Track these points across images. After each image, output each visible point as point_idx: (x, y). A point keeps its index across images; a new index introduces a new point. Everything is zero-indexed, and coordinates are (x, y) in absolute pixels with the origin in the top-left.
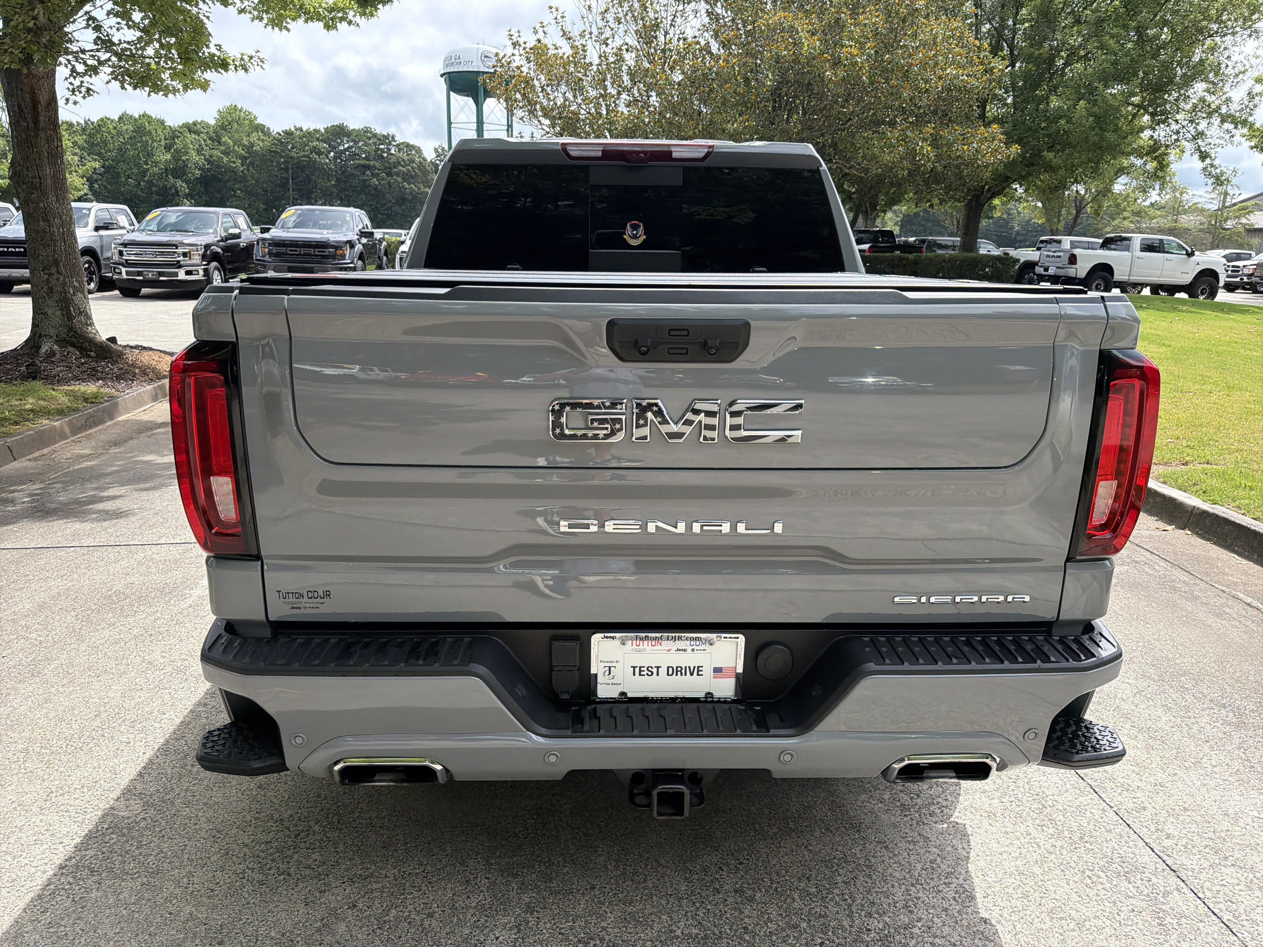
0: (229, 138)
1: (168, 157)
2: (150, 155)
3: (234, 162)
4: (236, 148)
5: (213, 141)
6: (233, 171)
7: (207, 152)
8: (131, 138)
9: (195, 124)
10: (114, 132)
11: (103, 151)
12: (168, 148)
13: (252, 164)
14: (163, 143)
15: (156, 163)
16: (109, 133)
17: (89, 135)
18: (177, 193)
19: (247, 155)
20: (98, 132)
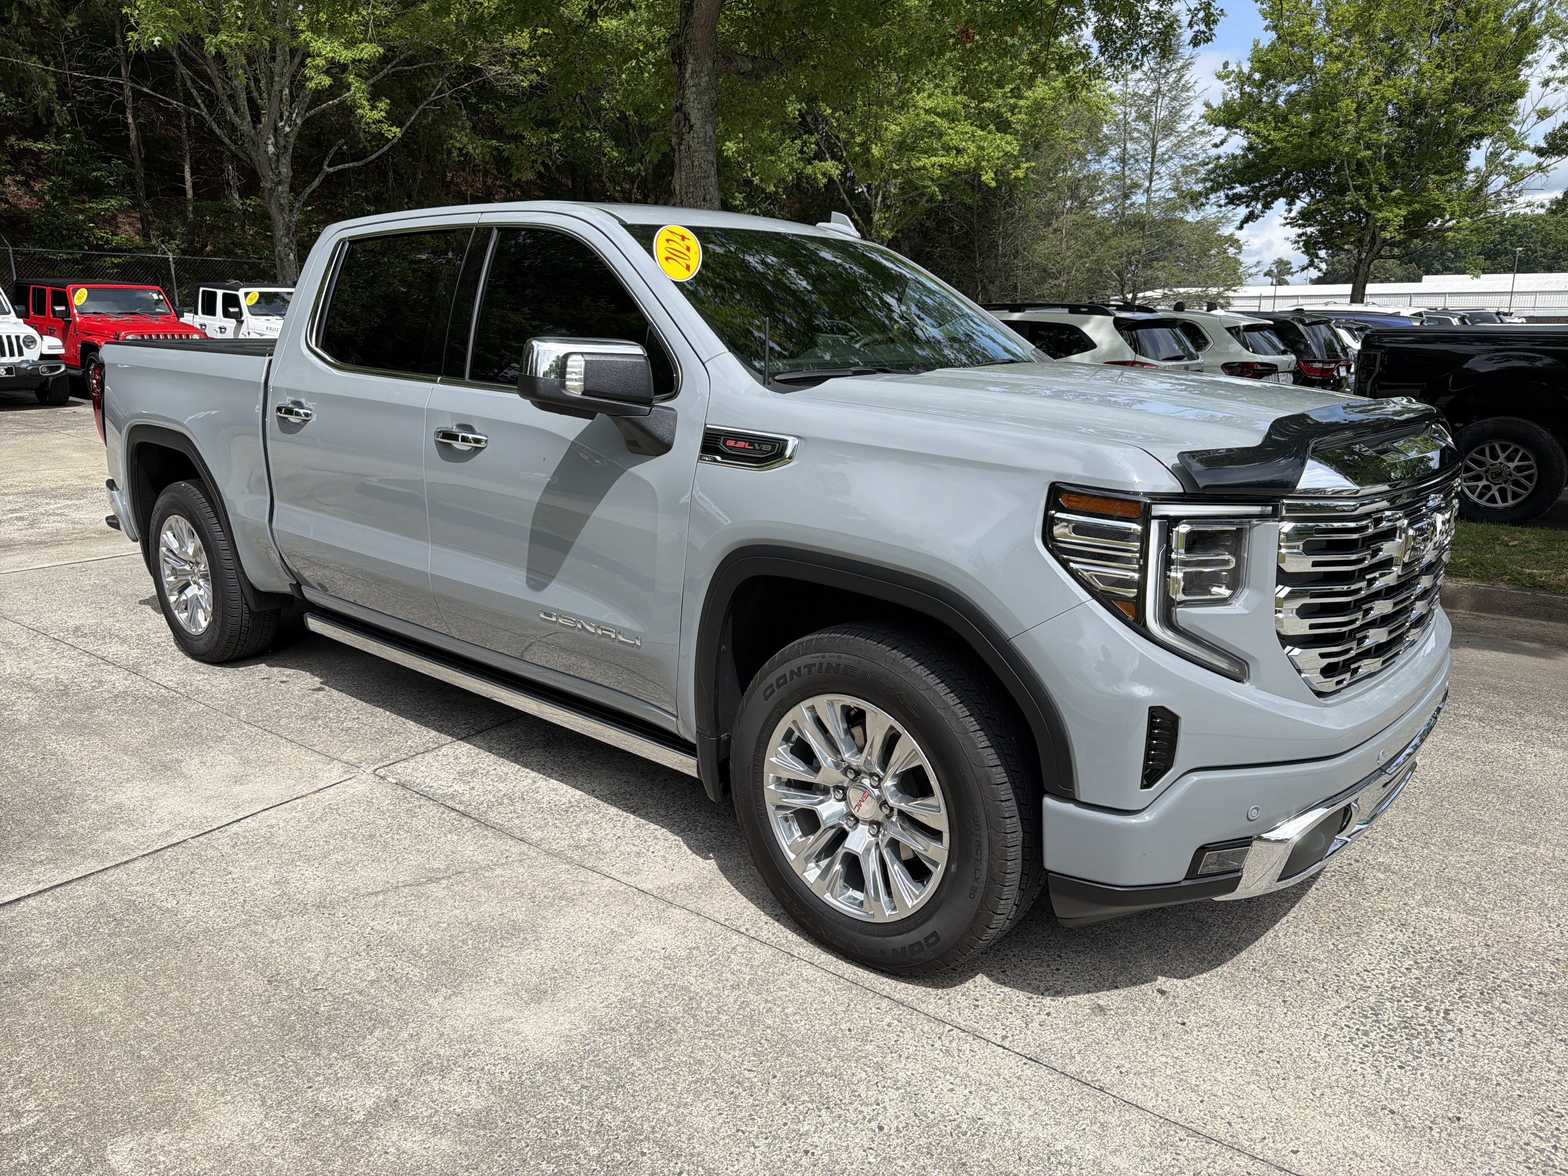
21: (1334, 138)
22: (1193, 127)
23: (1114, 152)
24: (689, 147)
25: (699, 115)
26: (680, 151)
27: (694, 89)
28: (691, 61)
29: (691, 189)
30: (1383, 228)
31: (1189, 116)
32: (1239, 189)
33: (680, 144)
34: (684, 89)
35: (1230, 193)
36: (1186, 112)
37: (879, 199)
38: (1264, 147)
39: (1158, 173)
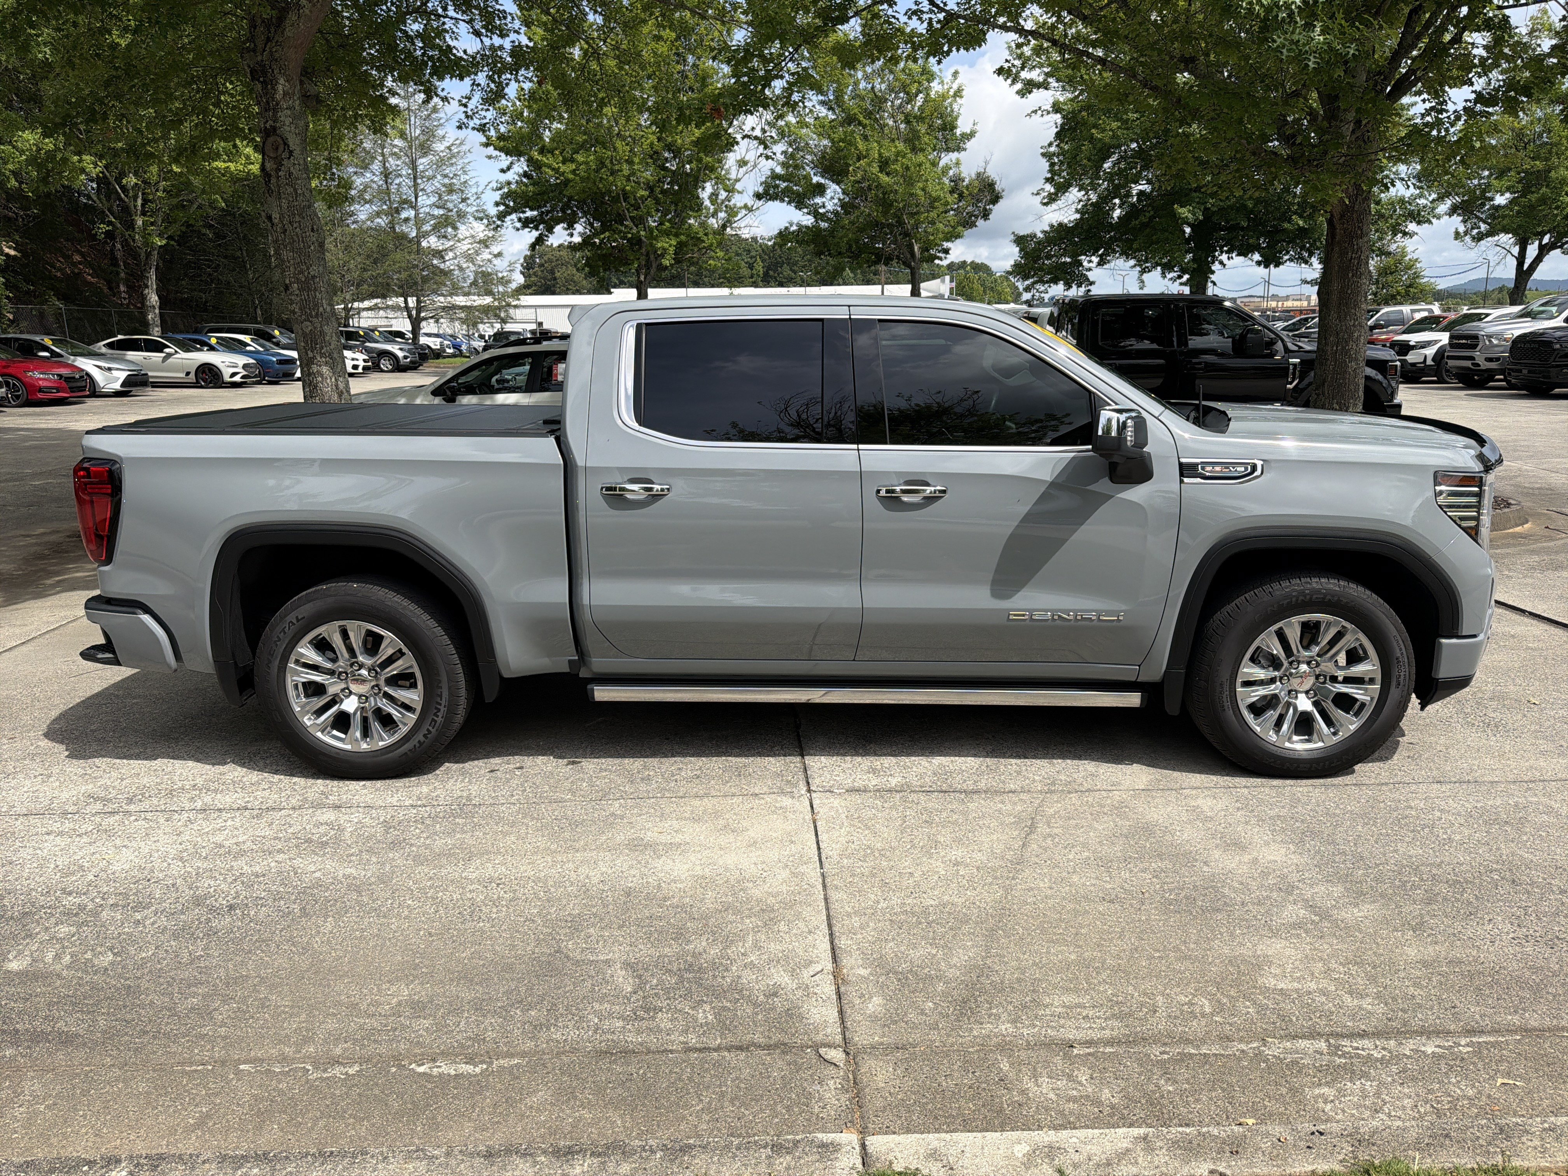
21: (612, 174)
22: (449, 148)
23: (376, 166)
24: (290, 174)
25: (298, 142)
26: (278, 177)
27: (289, 112)
28: (282, 81)
29: (297, 218)
30: (662, 256)
31: (444, 137)
32: (529, 213)
33: (278, 170)
34: (275, 111)
35: (522, 215)
36: (440, 132)
37: (139, 202)
38: (557, 178)
39: (422, 190)
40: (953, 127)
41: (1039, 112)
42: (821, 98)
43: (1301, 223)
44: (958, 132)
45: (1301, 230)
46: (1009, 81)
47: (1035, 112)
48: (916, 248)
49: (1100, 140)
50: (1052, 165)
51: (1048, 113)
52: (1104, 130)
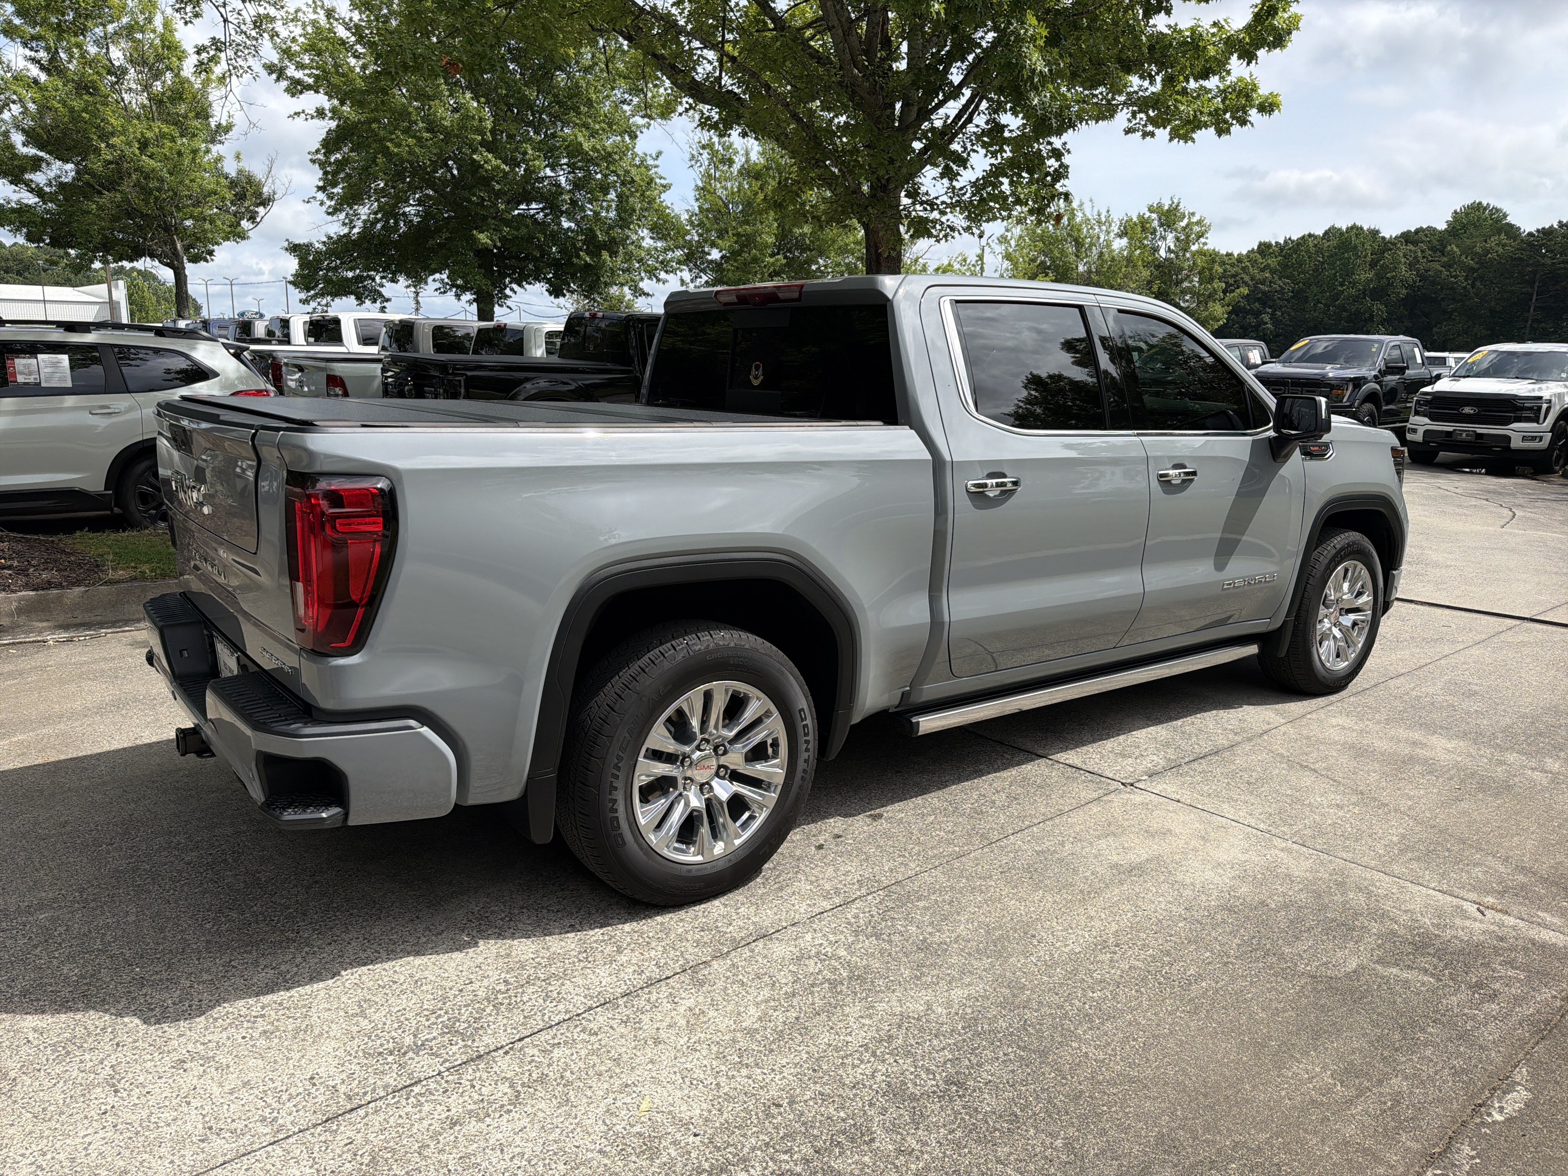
0: (1457, 246)
1: (1370, 275)
2: (1349, 273)
3: (1456, 277)
4: (1463, 257)
5: (1435, 252)
6: (1453, 289)
7: (1423, 265)
8: (1332, 256)
9: (1417, 231)
10: (1312, 250)
11: (1296, 273)
12: (1373, 264)
13: (1481, 278)
14: (1369, 259)
15: (1354, 284)
16: (1308, 251)
17: (1284, 257)
18: (1372, 316)
19: (1476, 266)
20: (1295, 252)
40: (207, 117)
41: (302, 115)
42: (28, 53)
43: (588, 259)
44: (213, 123)
45: (587, 265)
46: (274, 76)
47: (297, 114)
48: (179, 246)
49: (397, 154)
50: (326, 173)
51: (312, 117)
52: (399, 145)
